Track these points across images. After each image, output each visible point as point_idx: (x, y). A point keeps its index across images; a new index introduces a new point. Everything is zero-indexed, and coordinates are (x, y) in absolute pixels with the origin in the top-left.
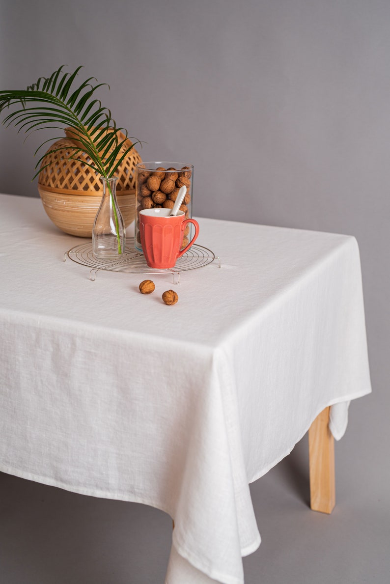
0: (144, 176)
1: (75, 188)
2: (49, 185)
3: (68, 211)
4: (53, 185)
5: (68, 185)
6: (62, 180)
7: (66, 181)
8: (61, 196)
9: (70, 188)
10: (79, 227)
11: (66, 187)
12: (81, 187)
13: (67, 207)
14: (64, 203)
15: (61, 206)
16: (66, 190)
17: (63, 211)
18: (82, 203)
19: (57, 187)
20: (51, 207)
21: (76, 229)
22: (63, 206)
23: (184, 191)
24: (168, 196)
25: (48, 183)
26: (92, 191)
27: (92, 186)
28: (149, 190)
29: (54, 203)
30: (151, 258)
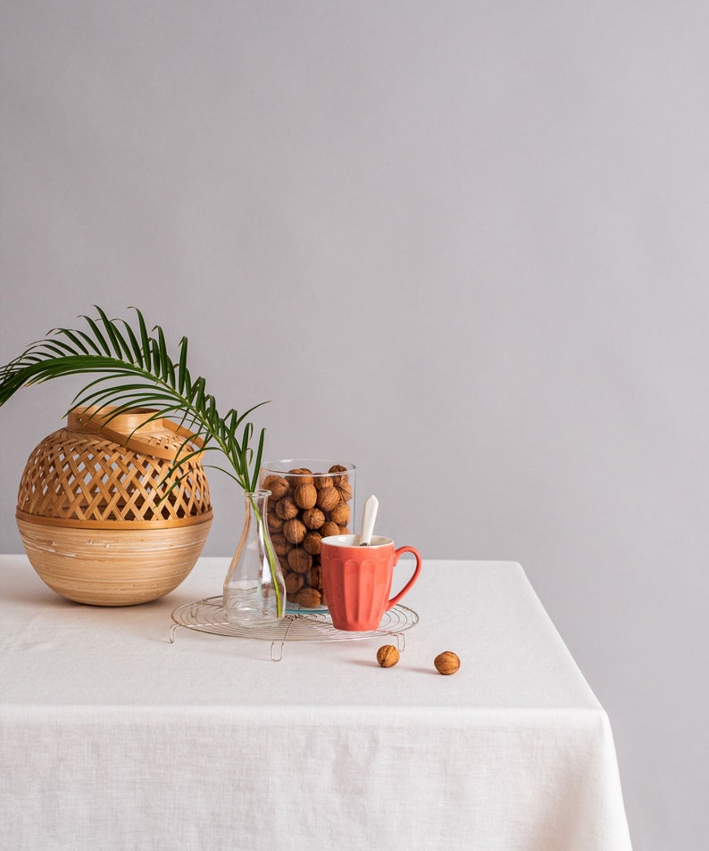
0: (284, 485)
1: (130, 516)
2: (75, 517)
3: (112, 560)
6: (102, 507)
7: (112, 506)
8: (102, 534)
9: (121, 519)
10: (127, 587)
12: (140, 514)
13: (113, 552)
14: (108, 546)
15: (101, 551)
16: (111, 522)
17: (101, 560)
18: (140, 543)
19: (93, 517)
20: (73, 555)
21: (119, 592)
22: (104, 551)
23: (374, 505)
24: (329, 516)
25: (70, 513)
26: (157, 521)
27: (157, 511)
28: (297, 507)
29: (84, 548)
30: (350, 617)
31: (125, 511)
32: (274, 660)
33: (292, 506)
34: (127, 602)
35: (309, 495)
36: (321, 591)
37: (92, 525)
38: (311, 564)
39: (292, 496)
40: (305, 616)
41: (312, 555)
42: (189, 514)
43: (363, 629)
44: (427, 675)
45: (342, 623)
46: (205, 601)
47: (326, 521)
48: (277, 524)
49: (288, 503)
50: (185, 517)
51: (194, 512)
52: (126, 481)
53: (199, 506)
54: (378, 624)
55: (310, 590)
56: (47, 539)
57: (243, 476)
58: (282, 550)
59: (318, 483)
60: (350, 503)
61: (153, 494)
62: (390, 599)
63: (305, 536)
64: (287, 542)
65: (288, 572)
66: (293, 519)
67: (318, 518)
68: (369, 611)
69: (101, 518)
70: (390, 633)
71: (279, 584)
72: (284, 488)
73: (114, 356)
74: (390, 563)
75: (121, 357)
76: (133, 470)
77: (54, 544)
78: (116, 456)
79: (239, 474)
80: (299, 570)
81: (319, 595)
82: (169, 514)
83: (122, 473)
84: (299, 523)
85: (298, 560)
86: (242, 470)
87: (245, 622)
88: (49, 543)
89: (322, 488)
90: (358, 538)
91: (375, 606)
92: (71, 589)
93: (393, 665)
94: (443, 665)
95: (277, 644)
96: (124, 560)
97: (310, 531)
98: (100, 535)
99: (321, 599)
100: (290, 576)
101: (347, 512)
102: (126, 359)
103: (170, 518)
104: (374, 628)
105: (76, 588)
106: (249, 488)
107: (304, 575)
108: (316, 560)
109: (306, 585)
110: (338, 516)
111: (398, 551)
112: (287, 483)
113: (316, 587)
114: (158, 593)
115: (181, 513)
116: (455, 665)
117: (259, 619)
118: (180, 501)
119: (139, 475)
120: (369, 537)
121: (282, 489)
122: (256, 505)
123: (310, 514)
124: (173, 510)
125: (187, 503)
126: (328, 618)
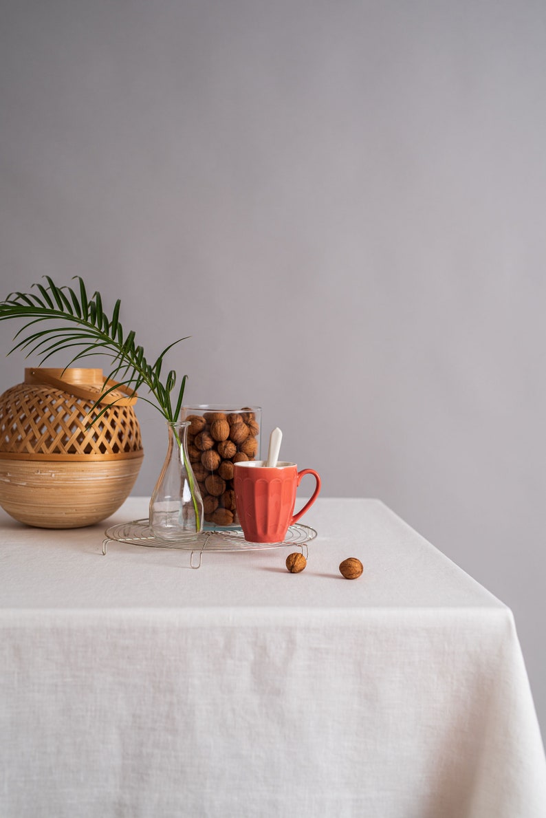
0: (202, 421)
1: (72, 450)
2: (26, 451)
3: (57, 487)
4: (31, 450)
5: (61, 448)
6: (48, 442)
7: (56, 442)
8: (49, 465)
9: (64, 452)
10: (70, 511)
11: (57, 451)
12: (81, 449)
13: (58, 480)
14: (53, 475)
15: (47, 480)
16: (56, 455)
17: (47, 488)
18: (81, 473)
19: (41, 452)
20: (25, 484)
21: (64, 515)
22: (50, 480)
23: (278, 436)
24: (240, 447)
25: (21, 449)
26: (96, 455)
27: (96, 446)
28: (213, 440)
29: (33, 478)
30: (260, 530)
31: (68, 447)
32: (193, 568)
33: (209, 439)
34: (71, 525)
35: (224, 430)
36: (233, 512)
37: (40, 457)
38: (225, 488)
39: (209, 431)
40: (220, 532)
41: (225, 480)
42: (123, 450)
43: (271, 541)
44: (334, 580)
45: (252, 536)
46: (135, 523)
47: (237, 452)
48: (196, 454)
49: (205, 436)
50: (119, 452)
51: (127, 448)
52: (69, 420)
53: (132, 445)
54: (284, 536)
55: (224, 510)
56: (3, 471)
57: (166, 409)
58: (201, 477)
59: (230, 418)
60: (258, 437)
61: (92, 432)
62: (294, 514)
63: (220, 464)
64: (204, 470)
65: (205, 495)
66: (210, 449)
67: (231, 449)
68: (276, 525)
69: (48, 451)
70: (295, 544)
71: (199, 504)
72: (201, 424)
73: (57, 308)
74: (295, 483)
75: (62, 308)
76: (75, 412)
77: (9, 475)
78: (60, 401)
79: (163, 407)
80: (215, 492)
81: (232, 515)
82: (106, 449)
83: (66, 414)
84: (215, 453)
85: (214, 484)
86: (166, 404)
87: (168, 536)
88: (5, 474)
89: (233, 424)
90: (266, 463)
91: (281, 522)
92: (23, 513)
93: (301, 570)
94: (348, 570)
95: (196, 554)
96: (68, 487)
97: (224, 459)
98: (47, 466)
99: (234, 518)
100: (208, 497)
101: (256, 444)
102: (66, 311)
103: (107, 452)
104: (280, 540)
105: (28, 512)
106: (171, 418)
107: (219, 497)
108: (230, 484)
109: (220, 506)
110: (248, 448)
111: (300, 473)
112: (204, 420)
113: (229, 508)
114: (97, 517)
115: (116, 449)
116: (360, 570)
117: (180, 533)
118: (115, 439)
119: (80, 415)
120: (274, 463)
121: (200, 425)
122: (178, 433)
123: (224, 445)
124: (109, 445)
125: (121, 440)
126: (241, 533)
